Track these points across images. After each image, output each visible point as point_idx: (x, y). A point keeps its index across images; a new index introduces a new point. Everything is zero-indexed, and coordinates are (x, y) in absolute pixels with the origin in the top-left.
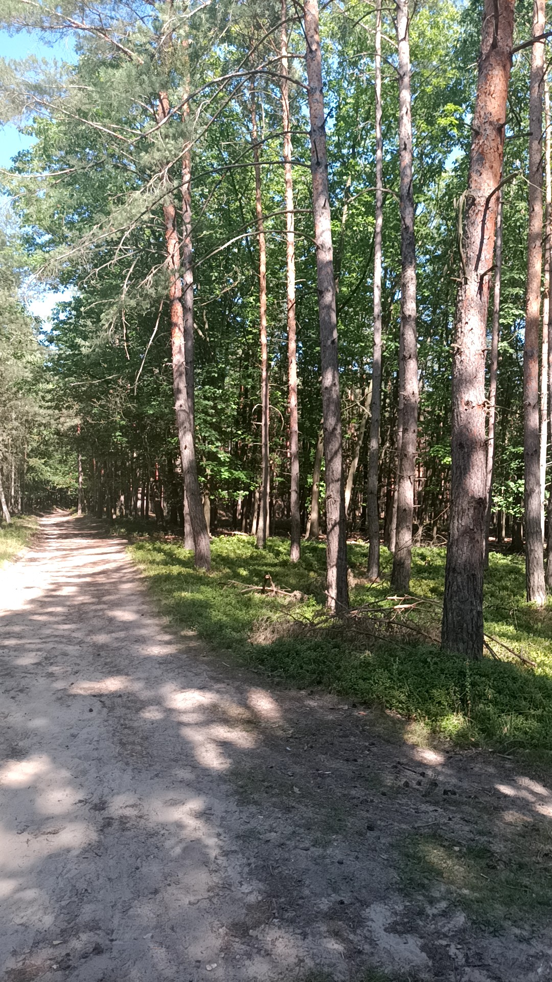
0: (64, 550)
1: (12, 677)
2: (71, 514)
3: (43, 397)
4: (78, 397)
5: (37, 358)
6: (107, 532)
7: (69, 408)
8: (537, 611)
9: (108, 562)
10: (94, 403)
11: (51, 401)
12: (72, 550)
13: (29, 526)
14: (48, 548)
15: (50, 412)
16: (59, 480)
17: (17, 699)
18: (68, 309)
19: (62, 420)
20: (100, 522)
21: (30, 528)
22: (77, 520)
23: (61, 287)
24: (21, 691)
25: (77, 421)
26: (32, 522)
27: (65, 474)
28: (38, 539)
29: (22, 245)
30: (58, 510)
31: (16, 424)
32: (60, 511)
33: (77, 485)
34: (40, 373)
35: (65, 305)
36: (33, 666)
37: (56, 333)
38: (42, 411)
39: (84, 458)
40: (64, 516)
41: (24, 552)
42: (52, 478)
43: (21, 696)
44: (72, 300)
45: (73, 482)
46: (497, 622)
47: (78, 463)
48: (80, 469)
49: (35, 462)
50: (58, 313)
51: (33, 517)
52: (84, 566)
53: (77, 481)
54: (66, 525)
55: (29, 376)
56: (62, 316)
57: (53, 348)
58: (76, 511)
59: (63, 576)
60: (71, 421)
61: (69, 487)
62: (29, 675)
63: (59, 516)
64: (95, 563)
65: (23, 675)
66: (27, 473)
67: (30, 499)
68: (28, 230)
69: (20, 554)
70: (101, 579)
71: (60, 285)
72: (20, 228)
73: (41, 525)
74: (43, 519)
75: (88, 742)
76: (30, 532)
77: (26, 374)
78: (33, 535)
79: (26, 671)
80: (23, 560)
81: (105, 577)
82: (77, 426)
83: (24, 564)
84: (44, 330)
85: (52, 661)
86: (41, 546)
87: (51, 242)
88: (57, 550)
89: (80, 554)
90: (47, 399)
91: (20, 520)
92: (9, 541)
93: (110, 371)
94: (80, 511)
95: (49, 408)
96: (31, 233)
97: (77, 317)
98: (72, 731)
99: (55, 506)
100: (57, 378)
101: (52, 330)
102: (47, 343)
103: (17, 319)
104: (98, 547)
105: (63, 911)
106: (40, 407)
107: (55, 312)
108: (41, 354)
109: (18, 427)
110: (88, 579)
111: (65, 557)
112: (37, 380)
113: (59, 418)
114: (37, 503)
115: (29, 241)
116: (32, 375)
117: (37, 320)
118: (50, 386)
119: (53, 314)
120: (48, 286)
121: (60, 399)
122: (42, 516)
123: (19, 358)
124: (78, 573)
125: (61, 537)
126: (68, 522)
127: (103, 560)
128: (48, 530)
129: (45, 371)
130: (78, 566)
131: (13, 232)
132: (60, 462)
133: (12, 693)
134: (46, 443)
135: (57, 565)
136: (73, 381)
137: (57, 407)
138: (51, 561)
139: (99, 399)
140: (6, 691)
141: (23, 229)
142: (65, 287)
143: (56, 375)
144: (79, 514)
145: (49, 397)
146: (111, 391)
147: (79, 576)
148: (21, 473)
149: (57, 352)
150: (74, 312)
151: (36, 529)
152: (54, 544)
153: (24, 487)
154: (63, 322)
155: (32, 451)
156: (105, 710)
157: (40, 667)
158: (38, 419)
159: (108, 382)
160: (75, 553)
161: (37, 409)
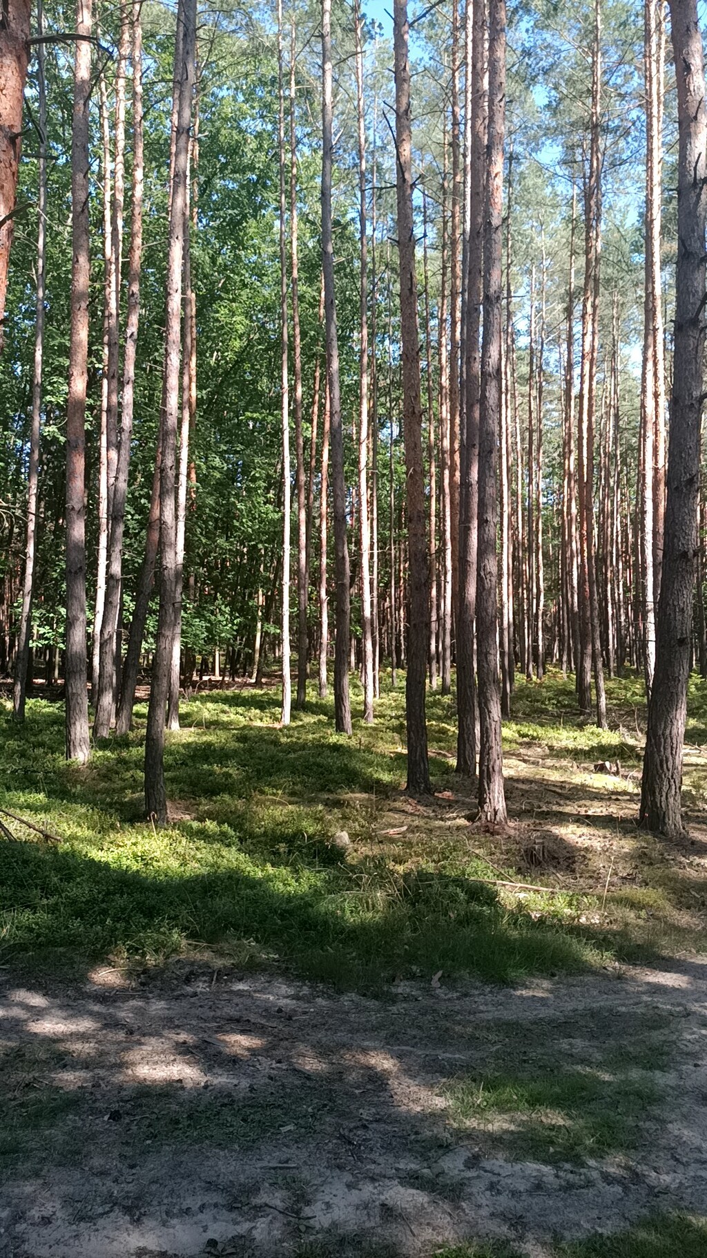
8: (78, 771)
46: (23, 790)
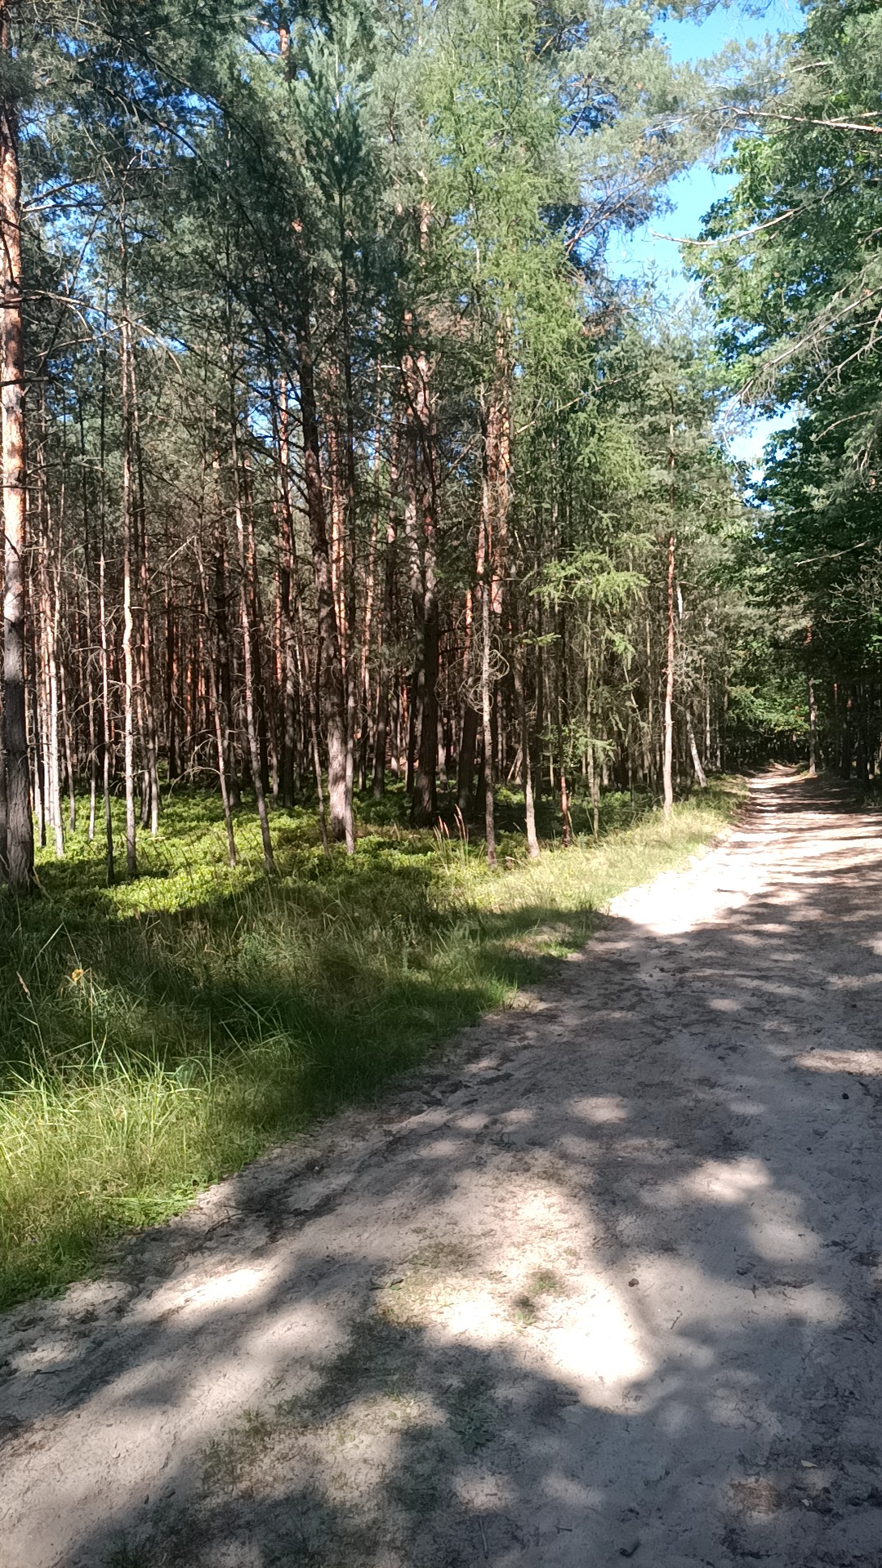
0: (789, 830)
1: (719, 1026)
2: (798, 773)
3: (751, 589)
4: (807, 584)
5: (741, 527)
6: (860, 801)
7: (793, 601)
9: (862, 852)
10: (834, 589)
11: (764, 593)
12: (801, 830)
13: (734, 791)
14: (763, 827)
15: (761, 612)
16: (777, 719)
17: (727, 1061)
18: (789, 442)
19: (782, 622)
20: (847, 785)
21: (735, 795)
22: (808, 781)
23: (780, 408)
24: (733, 1049)
25: (806, 622)
26: (735, 785)
27: (785, 710)
28: (747, 811)
29: (718, 352)
30: (777, 766)
31: (711, 634)
32: (781, 767)
33: (806, 726)
34: (746, 551)
35: (784, 436)
36: (748, 1013)
37: (769, 483)
38: (751, 611)
39: (817, 682)
40: (787, 775)
41: (727, 832)
42: (767, 716)
43: (733, 1058)
44: (796, 424)
45: (800, 721)
47: (808, 690)
48: (812, 700)
49: (737, 691)
50: (774, 451)
51: (740, 779)
52: (822, 856)
53: (807, 720)
54: (791, 790)
55: (729, 557)
56: (780, 455)
57: (766, 507)
58: (807, 768)
59: (788, 873)
60: (796, 622)
61: (795, 729)
62: (742, 1026)
63: (777, 777)
64: (840, 854)
65: (735, 1024)
66: (728, 709)
67: (733, 749)
68: (728, 326)
69: (721, 836)
70: (849, 881)
71: (778, 405)
72: (715, 326)
73: (752, 790)
74: (752, 780)
75: (844, 1148)
76: (734, 800)
77: (726, 556)
78: (739, 806)
79: (737, 1020)
80: (726, 844)
81: (858, 877)
82: (805, 630)
83: (728, 851)
84: (753, 481)
85: (777, 1008)
86: (751, 824)
87: (765, 338)
88: (778, 830)
89: (816, 838)
90: (756, 591)
91: (719, 782)
92: (704, 815)
93: (860, 534)
94: (813, 768)
95: (759, 605)
96: (730, 330)
97: (805, 451)
98: (816, 1125)
99: (772, 760)
100: (773, 555)
101: (765, 479)
102: (756, 502)
103: (711, 470)
104: (843, 826)
105: (815, 1416)
106: (748, 604)
107: (769, 449)
108: (748, 520)
109: (713, 638)
110: (828, 880)
111: (789, 841)
112: (741, 563)
113: (777, 620)
114: (744, 755)
115: (728, 343)
116: (734, 556)
117: (742, 467)
118: (763, 570)
119: (768, 453)
120: (759, 409)
121: (778, 590)
122: (753, 776)
123: (714, 532)
124: (811, 869)
125: (782, 808)
126: (792, 785)
127: (853, 849)
128: (762, 799)
129: (754, 547)
130: (812, 858)
131: (704, 333)
132: (779, 689)
133: (720, 1051)
134: (755, 660)
135: (776, 854)
136: (799, 558)
137: (773, 603)
138: (766, 849)
139: (842, 583)
140: (711, 1047)
141: (720, 326)
142: (787, 406)
143: (770, 551)
144: (811, 773)
145: (761, 587)
146: (864, 567)
147: (814, 874)
148: (718, 712)
149: (773, 513)
150: (799, 445)
151: (745, 797)
152: (773, 820)
153: (724, 731)
154: (784, 464)
155: (735, 674)
156: (869, 1100)
157: (759, 1015)
158: (745, 624)
159: (857, 553)
160: (807, 835)
161: (741, 609)
